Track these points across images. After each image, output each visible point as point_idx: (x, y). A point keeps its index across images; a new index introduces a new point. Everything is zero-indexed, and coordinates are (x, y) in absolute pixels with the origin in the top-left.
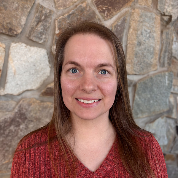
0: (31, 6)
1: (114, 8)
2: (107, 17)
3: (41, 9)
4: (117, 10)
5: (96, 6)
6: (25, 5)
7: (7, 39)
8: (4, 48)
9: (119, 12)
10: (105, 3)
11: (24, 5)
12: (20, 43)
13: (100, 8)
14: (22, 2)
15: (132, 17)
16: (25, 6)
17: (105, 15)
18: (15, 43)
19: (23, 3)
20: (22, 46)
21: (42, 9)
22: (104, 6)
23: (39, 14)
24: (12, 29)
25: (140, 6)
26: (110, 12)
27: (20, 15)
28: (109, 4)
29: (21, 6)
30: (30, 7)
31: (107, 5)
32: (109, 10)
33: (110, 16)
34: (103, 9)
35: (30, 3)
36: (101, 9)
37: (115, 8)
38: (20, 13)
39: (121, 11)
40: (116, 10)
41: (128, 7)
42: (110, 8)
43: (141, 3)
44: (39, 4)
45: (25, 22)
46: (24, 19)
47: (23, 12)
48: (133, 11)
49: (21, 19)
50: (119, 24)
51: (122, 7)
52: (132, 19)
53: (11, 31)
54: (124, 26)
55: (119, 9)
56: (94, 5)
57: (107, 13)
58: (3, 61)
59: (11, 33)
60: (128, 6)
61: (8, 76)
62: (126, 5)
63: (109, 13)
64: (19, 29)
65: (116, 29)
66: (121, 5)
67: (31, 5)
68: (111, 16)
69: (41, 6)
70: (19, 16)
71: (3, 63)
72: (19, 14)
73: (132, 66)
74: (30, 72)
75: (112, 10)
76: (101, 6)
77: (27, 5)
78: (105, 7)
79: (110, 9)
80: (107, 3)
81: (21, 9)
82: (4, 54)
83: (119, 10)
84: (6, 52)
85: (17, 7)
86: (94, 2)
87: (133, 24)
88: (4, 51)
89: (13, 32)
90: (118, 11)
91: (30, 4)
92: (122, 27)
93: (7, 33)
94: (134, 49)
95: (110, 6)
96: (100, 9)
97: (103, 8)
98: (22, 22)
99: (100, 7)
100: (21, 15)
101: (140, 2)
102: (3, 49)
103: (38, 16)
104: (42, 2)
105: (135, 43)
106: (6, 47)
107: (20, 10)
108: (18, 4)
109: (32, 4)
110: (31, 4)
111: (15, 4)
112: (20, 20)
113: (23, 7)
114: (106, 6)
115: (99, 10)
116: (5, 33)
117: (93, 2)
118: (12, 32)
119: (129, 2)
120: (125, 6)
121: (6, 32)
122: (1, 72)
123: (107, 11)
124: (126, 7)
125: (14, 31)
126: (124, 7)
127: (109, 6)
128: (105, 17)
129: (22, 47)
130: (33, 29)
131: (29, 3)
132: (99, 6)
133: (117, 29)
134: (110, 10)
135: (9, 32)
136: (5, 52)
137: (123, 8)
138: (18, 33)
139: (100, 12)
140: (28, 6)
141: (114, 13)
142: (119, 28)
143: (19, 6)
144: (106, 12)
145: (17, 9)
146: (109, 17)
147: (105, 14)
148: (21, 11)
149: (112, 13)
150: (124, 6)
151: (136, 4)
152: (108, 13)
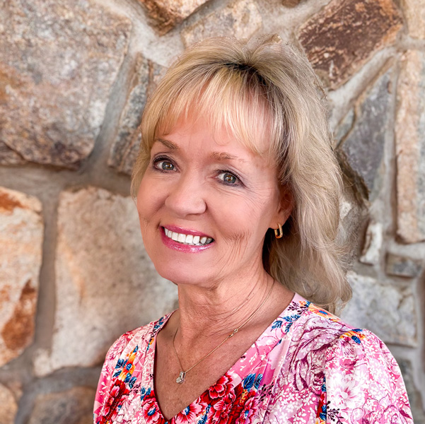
0: (120, 64)
1: (353, 53)
2: (335, 81)
3: (147, 72)
4: (362, 58)
5: (304, 49)
6: (102, 63)
7: (44, 182)
8: (39, 213)
9: (365, 64)
10: (329, 38)
11: (95, 62)
12: (92, 189)
13: (315, 56)
14: (90, 54)
15: (403, 74)
16: (100, 66)
17: (331, 75)
18: (75, 191)
19: (92, 57)
20: (98, 198)
21: (150, 70)
22: (327, 49)
23: (142, 88)
24: (64, 147)
25: (414, 42)
26: (343, 66)
27: (86, 95)
28: (337, 42)
29: (86, 66)
30: (117, 69)
31: (333, 45)
32: (338, 59)
33: (343, 78)
34: (323, 59)
35: (114, 54)
36: (319, 56)
37: (356, 53)
38: (85, 90)
39: (370, 60)
40: (359, 58)
41: (388, 47)
42: (340, 52)
43: (416, 35)
44: (140, 55)
45: (102, 119)
46: (99, 109)
47: (95, 87)
48: (403, 58)
49: (91, 110)
50: (373, 97)
51: (372, 49)
52: (402, 82)
53: (60, 152)
54: (387, 101)
55: (366, 54)
56: (298, 46)
57: (334, 69)
58: (40, 257)
59: (61, 160)
60: (388, 44)
61: (59, 306)
62: (382, 40)
63: (339, 67)
64: (86, 145)
65: (365, 113)
66: (370, 43)
67: (118, 61)
68: (346, 75)
69: (146, 62)
70: (83, 98)
71: (39, 263)
72: (84, 92)
73: (413, 217)
74: (131, 282)
75: (347, 58)
76: (317, 49)
77: (107, 62)
78: (327, 52)
79: (342, 54)
80: (334, 38)
81: (89, 77)
82: (39, 234)
83: (367, 57)
84: (45, 225)
85: (74, 70)
86: (300, 38)
87: (406, 94)
88: (40, 221)
89: (68, 154)
90: (363, 62)
91: (114, 58)
92: (382, 107)
93: (49, 161)
94: (416, 168)
95: (341, 47)
96: (315, 59)
97: (322, 55)
98: (93, 119)
99: (316, 52)
100: (90, 98)
101: (413, 31)
102: (36, 217)
103: (141, 93)
104: (148, 48)
105: (416, 150)
106: (43, 207)
107: (85, 80)
108: (75, 60)
109: (122, 58)
110: (117, 57)
111: (67, 61)
112: (87, 111)
113: (96, 69)
114: (331, 49)
115: (314, 62)
116: (40, 162)
117: (297, 38)
118: (63, 156)
119: (388, 32)
120: (380, 44)
121: (45, 159)
122: (35, 294)
123: (335, 63)
124: (382, 46)
125: (70, 151)
126: (377, 47)
127: (337, 48)
128: (331, 80)
129: (98, 203)
130: (129, 138)
131: (110, 55)
132: (313, 51)
133: (369, 112)
134: (343, 59)
135: (53, 155)
136: (41, 227)
137: (376, 50)
138: (82, 158)
139: (316, 66)
140: (110, 65)
141: (354, 66)
142: (373, 109)
143: (79, 67)
144: (332, 66)
145: (74, 76)
146: (339, 80)
147: (329, 73)
148: (89, 82)
149: (348, 66)
150: (377, 44)
151: (404, 36)
152: (337, 68)
